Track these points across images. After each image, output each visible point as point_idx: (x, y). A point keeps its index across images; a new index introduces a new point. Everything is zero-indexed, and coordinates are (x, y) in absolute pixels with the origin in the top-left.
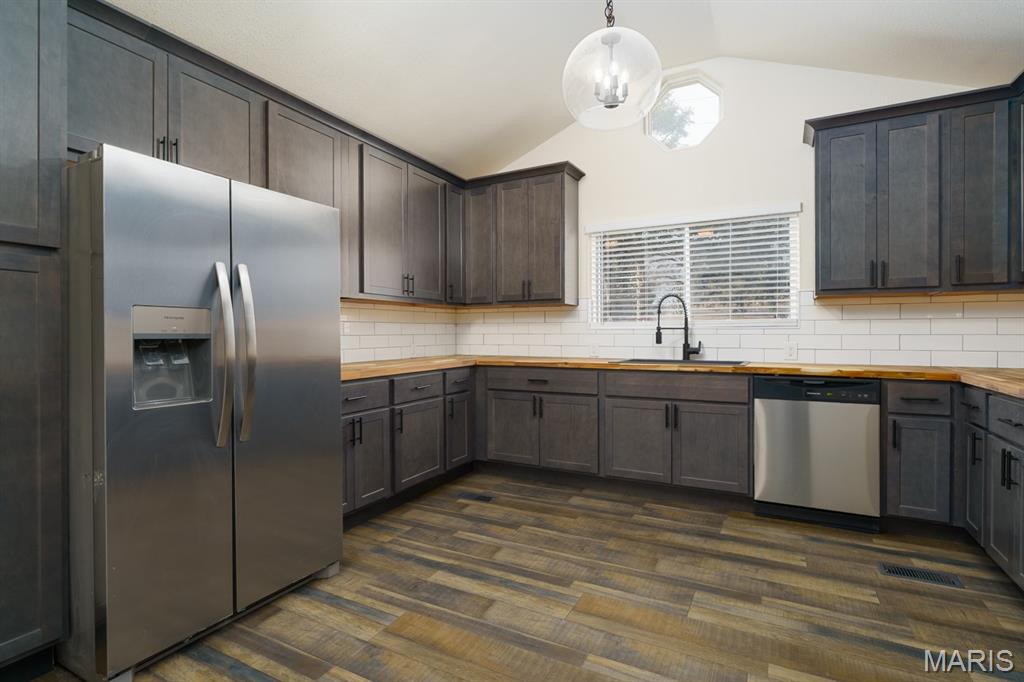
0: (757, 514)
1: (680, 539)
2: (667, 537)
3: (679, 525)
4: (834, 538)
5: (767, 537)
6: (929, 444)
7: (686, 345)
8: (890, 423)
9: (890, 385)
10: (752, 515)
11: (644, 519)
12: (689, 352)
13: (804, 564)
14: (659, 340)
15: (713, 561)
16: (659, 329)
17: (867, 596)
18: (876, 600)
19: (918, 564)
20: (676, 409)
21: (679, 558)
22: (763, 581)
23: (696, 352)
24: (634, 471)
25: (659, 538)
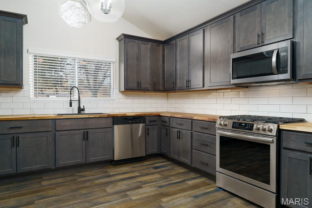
0: (114, 165)
1: (103, 181)
2: (98, 181)
3: (97, 176)
4: (137, 165)
5: (123, 171)
6: (154, 133)
7: (79, 107)
8: (147, 128)
9: (147, 117)
10: (112, 166)
11: (82, 179)
12: (80, 110)
13: (139, 174)
14: (71, 105)
15: (119, 183)
16: (71, 101)
17: (157, 176)
18: (160, 176)
19: (157, 165)
20: (87, 132)
21: (110, 186)
22: (137, 182)
23: (83, 110)
24: (70, 162)
25: (95, 183)
